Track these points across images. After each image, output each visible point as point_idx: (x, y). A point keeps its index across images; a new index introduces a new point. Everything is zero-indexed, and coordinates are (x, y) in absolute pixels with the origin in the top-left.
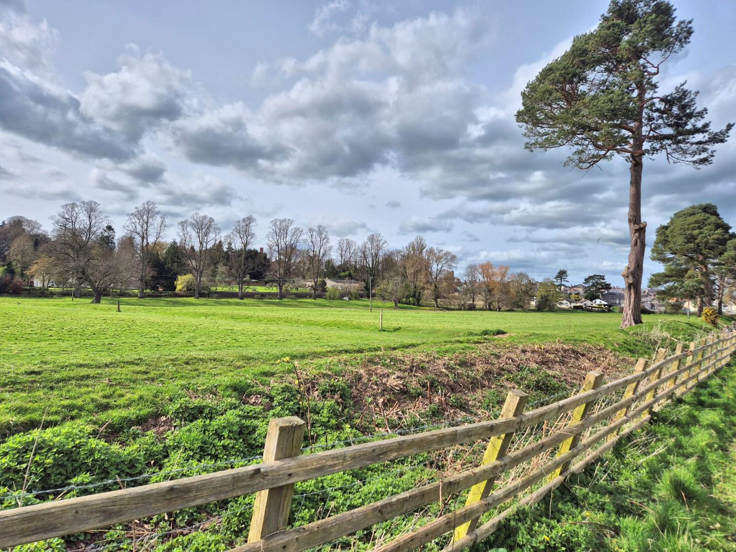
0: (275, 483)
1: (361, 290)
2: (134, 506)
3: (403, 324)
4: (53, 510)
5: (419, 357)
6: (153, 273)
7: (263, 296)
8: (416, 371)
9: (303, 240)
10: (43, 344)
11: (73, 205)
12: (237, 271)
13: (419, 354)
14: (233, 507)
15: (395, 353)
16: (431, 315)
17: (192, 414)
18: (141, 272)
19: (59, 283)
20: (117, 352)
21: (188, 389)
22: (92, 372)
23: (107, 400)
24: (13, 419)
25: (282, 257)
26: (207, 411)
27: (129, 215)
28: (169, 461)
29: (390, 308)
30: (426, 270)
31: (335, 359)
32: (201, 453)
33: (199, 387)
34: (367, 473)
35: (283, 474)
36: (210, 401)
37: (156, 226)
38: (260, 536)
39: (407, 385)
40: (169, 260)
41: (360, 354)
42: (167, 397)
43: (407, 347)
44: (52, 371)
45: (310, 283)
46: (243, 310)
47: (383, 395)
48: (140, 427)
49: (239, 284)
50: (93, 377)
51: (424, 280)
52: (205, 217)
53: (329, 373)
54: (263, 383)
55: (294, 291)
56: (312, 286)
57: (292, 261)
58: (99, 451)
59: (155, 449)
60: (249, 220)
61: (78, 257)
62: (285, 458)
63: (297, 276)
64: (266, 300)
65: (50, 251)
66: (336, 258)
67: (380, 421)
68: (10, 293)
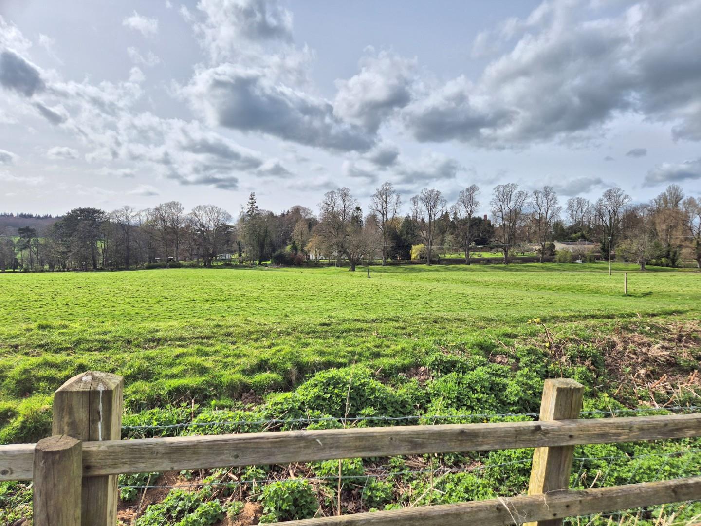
0: (556, 442)
1: (597, 252)
2: (433, 441)
3: (655, 289)
4: (375, 434)
5: (689, 326)
6: (393, 244)
7: (488, 261)
8: (686, 342)
9: (528, 203)
10: (320, 303)
11: (332, 193)
12: (463, 238)
13: (688, 322)
14: (493, 456)
15: (655, 320)
16: (692, 277)
17: (447, 367)
18: (383, 244)
19: (326, 256)
20: (372, 310)
21: (440, 344)
22: (365, 326)
23: (378, 349)
24: (317, 359)
25: (506, 223)
26: (459, 365)
27: (372, 196)
28: (432, 406)
29: (636, 270)
30: (684, 224)
31: (582, 324)
32: (458, 403)
33: (449, 343)
34: (634, 447)
35: (564, 435)
36: (460, 357)
37: (393, 203)
38: (542, 490)
39: (676, 356)
40: (405, 233)
41: (612, 320)
42: (424, 350)
43: (671, 314)
44: (337, 323)
45: (537, 247)
46: (471, 275)
47: (645, 366)
48: (405, 374)
49: (465, 251)
50: (366, 330)
51: (682, 237)
52: (433, 191)
53: (576, 338)
54: (507, 344)
55: (520, 255)
56: (539, 250)
57: (517, 225)
58: (378, 390)
59: (419, 394)
60: (472, 189)
61: (338, 234)
62: (564, 419)
63: (523, 240)
64: (492, 265)
65: (320, 231)
66: (565, 219)
67: (643, 393)
68: (295, 265)
